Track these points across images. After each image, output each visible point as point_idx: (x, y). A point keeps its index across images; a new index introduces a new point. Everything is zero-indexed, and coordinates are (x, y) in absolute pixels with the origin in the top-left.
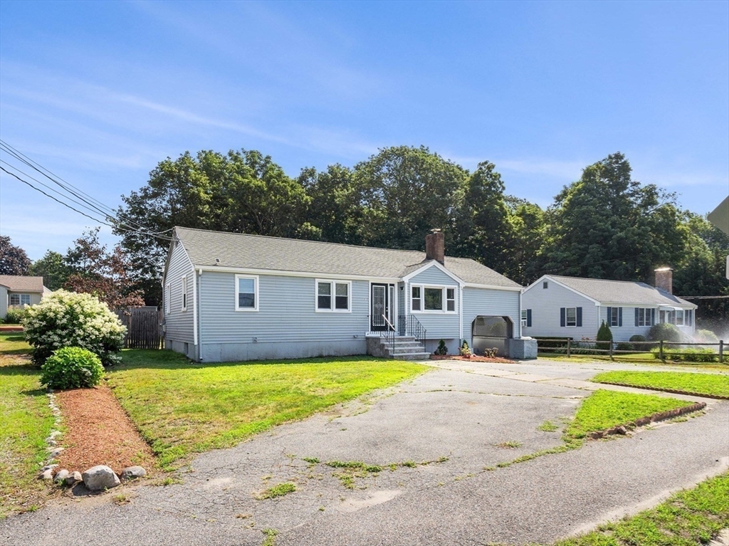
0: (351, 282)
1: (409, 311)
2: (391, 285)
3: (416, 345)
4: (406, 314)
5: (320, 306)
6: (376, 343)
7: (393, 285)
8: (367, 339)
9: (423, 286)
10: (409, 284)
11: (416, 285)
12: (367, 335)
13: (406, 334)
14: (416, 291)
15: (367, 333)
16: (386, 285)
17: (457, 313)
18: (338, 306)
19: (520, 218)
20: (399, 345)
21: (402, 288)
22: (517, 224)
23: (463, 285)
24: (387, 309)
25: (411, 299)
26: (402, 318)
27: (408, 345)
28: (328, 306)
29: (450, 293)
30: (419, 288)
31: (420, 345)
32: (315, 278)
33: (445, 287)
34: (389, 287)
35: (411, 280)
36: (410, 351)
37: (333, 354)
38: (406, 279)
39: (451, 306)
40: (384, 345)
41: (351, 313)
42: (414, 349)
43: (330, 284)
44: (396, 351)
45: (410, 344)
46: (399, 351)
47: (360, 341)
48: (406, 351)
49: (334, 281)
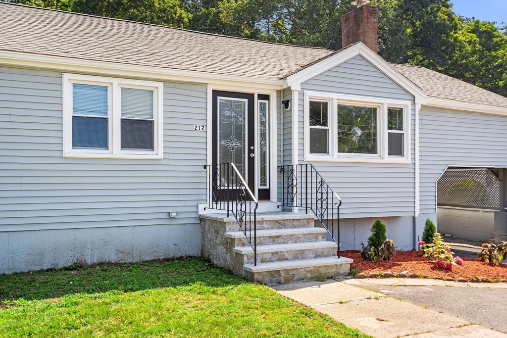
0: (160, 85)
1: (302, 155)
2: (261, 97)
3: (315, 237)
4: (296, 161)
5: (78, 142)
6: (217, 232)
7: (266, 97)
8: (202, 219)
9: (334, 100)
10: (302, 94)
11: (319, 96)
12: (201, 212)
13: (296, 210)
14: (318, 113)
15: (201, 207)
16: (250, 97)
17: (410, 161)
18: (127, 143)
19: (474, 35)
20: (274, 239)
21: (286, 104)
22: (470, 43)
23: (421, 100)
24: (251, 151)
25: (308, 127)
26: (285, 170)
27: (296, 239)
28: (103, 143)
29: (395, 116)
30: (325, 105)
31: (327, 237)
32: (61, 72)
33: (384, 104)
34: (257, 102)
35: (306, 85)
36: (299, 255)
37: (113, 258)
38: (294, 83)
39: (396, 147)
40: (233, 240)
41: (160, 160)
42: (311, 249)
43: (105, 89)
44: (261, 257)
45: (302, 236)
46: (268, 256)
47: (187, 226)
48: (289, 255)
49: (116, 81)
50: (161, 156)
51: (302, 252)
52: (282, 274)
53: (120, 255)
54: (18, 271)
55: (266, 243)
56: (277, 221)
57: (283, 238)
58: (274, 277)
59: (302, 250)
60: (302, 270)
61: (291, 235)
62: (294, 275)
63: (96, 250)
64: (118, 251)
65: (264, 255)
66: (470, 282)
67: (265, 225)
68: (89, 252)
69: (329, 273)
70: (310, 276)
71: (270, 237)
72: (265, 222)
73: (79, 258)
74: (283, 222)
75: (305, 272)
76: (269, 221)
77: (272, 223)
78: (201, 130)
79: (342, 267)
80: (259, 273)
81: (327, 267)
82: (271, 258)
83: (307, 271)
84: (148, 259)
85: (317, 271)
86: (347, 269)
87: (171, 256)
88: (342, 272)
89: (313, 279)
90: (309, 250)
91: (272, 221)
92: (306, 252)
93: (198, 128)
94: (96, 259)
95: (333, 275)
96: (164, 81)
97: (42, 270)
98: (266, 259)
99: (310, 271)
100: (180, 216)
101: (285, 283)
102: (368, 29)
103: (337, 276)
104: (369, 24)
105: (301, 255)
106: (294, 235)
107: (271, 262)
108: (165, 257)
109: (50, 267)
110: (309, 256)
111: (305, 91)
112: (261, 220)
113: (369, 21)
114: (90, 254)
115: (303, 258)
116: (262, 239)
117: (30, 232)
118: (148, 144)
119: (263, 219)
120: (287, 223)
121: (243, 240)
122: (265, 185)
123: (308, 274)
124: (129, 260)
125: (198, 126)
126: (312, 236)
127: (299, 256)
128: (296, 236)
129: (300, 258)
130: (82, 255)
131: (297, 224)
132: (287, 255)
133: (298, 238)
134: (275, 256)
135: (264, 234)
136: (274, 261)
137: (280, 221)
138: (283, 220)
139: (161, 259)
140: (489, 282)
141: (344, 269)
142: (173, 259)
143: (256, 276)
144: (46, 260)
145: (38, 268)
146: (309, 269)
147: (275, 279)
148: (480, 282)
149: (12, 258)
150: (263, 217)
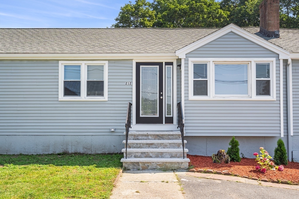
0: (107, 62)
2: (167, 64)
7: (171, 64)
10: (187, 60)
11: (200, 60)
16: (160, 64)
17: (275, 99)
18: (90, 93)
20: (149, 145)
21: (179, 66)
23: (284, 57)
24: (161, 95)
27: (164, 146)
28: (77, 93)
30: (206, 65)
32: (58, 60)
33: (252, 62)
34: (165, 67)
37: (82, 151)
41: (107, 101)
42: (168, 152)
43: (80, 66)
44: (134, 154)
45: (168, 144)
46: (139, 154)
47: (121, 136)
48: (153, 155)
49: (83, 63)
50: (106, 99)
51: (162, 153)
52: (140, 164)
53: (85, 150)
54: (39, 154)
55: (144, 147)
56: (158, 135)
57: (155, 145)
58: (135, 166)
59: (162, 152)
60: (153, 164)
61: (161, 144)
62: (148, 166)
63: (73, 146)
64: (84, 147)
65: (136, 153)
66: (271, 182)
67: (150, 137)
68: (70, 147)
69: (173, 167)
70: (159, 167)
71: (147, 144)
72: (150, 136)
73: (66, 150)
74: (162, 136)
75: (155, 165)
76: (153, 135)
77: (155, 136)
78: (129, 84)
79: (183, 164)
80: (126, 163)
81: (171, 163)
82: (140, 156)
83: (158, 165)
84: (99, 152)
85: (165, 165)
86: (186, 165)
87: (112, 152)
88: (182, 167)
89: (162, 169)
90: (166, 152)
91: (155, 135)
92: (164, 154)
93: (127, 84)
94: (73, 151)
95: (176, 168)
96: (109, 60)
97: (49, 154)
98: (137, 156)
99: (159, 164)
100: (117, 131)
101: (142, 170)
102: (271, 11)
103: (179, 169)
104: (272, 8)
105: (161, 155)
106: (163, 144)
107: (141, 158)
108: (108, 152)
109: (52, 153)
110: (166, 156)
111: (189, 58)
112: (147, 134)
113: (272, 6)
114: (70, 148)
115: (162, 157)
116: (141, 145)
117: (44, 136)
118: (101, 93)
119: (147, 133)
120: (165, 137)
121: (129, 144)
122: (171, 115)
123: (158, 166)
124: (90, 153)
125: (127, 83)
126: (176, 145)
127: (160, 156)
128: (164, 144)
129: (160, 157)
130: (67, 148)
131: (172, 137)
132: (151, 155)
133: (166, 146)
134: (143, 155)
135: (142, 142)
136: (143, 157)
137: (160, 136)
138: (162, 135)
139: (106, 153)
140: (288, 184)
141: (184, 166)
142: (112, 154)
143: (124, 164)
144: (51, 149)
145: (47, 153)
146: (158, 163)
147: (136, 167)
148: (279, 183)
149: (36, 147)
150: (148, 132)
